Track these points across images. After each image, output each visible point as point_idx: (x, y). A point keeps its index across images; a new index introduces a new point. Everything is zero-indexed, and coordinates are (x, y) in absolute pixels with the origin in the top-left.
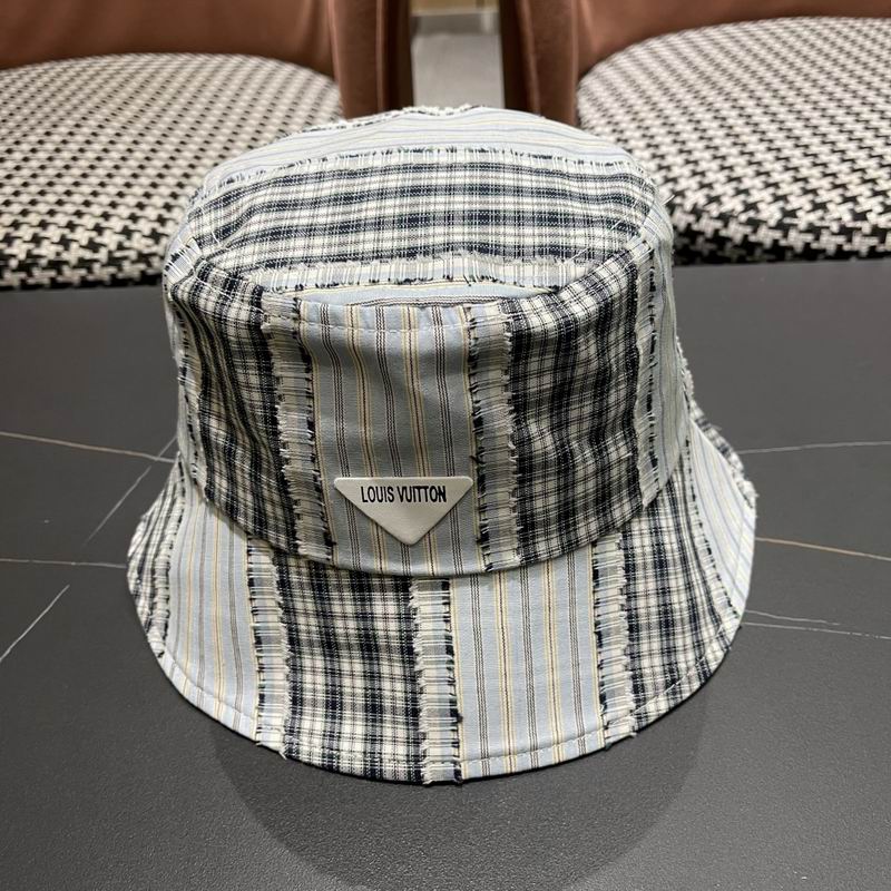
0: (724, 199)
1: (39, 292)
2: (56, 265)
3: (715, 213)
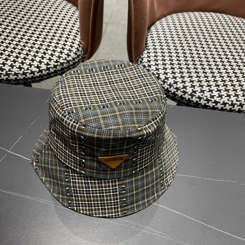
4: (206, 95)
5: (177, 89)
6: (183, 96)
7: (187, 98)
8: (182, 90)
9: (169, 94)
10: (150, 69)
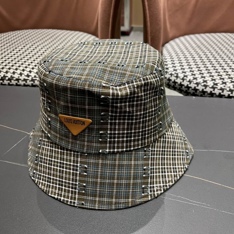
0: (198, 79)
1: (13, 86)
2: (18, 80)
3: (195, 82)
4: (229, 86)
5: (198, 84)
6: (205, 90)
7: (209, 92)
8: (203, 84)
9: (190, 91)
10: (168, 71)
